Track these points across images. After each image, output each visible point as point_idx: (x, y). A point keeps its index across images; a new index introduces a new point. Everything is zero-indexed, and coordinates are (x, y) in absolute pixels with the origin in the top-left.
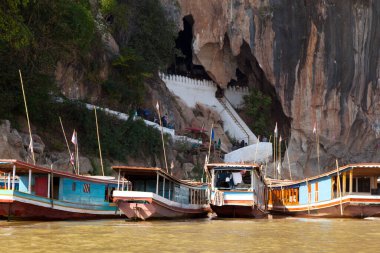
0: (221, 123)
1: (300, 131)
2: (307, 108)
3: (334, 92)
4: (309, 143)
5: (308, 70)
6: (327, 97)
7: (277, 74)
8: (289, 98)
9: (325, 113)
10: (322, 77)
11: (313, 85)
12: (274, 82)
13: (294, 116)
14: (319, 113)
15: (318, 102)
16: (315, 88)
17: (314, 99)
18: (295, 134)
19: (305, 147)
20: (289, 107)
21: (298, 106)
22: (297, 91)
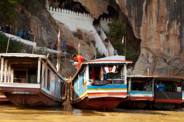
0: (94, 42)
1: (147, 49)
2: (153, 33)
3: (175, 23)
4: (154, 57)
5: (154, 6)
6: (169, 26)
7: (129, 7)
8: (139, 25)
9: (168, 37)
10: (165, 11)
11: (158, 16)
12: (127, 14)
13: (142, 38)
14: (162, 37)
15: (162, 29)
16: (160, 19)
17: (158, 27)
18: (143, 51)
19: (150, 60)
20: (139, 32)
21: (145, 31)
22: (144, 20)
